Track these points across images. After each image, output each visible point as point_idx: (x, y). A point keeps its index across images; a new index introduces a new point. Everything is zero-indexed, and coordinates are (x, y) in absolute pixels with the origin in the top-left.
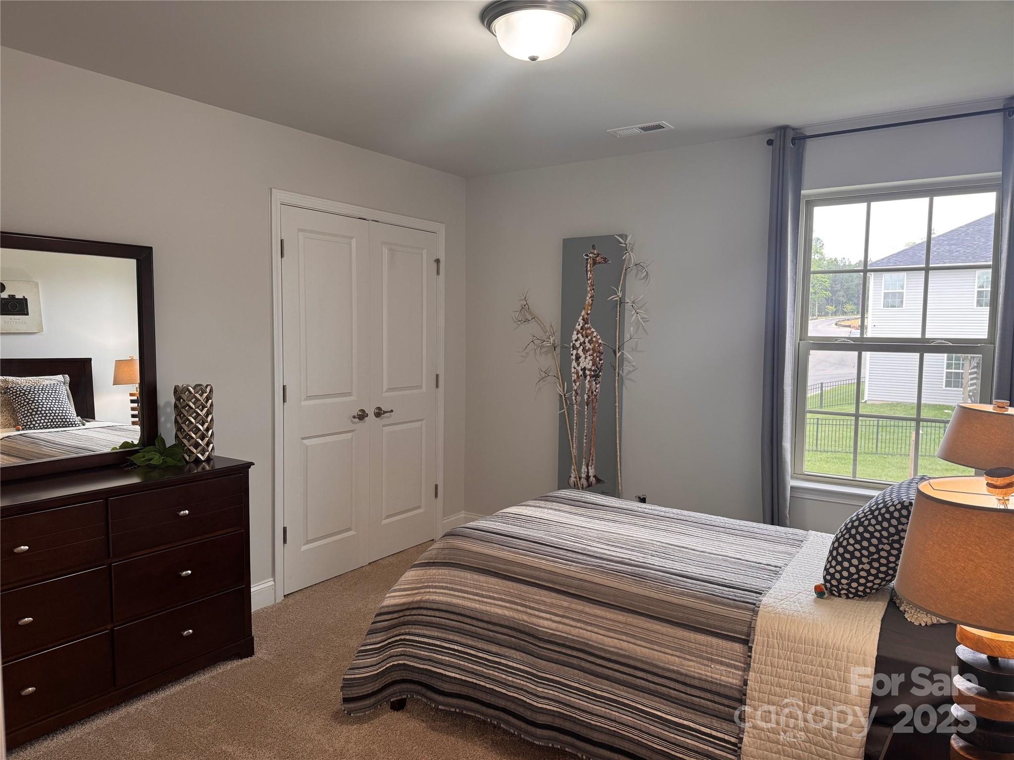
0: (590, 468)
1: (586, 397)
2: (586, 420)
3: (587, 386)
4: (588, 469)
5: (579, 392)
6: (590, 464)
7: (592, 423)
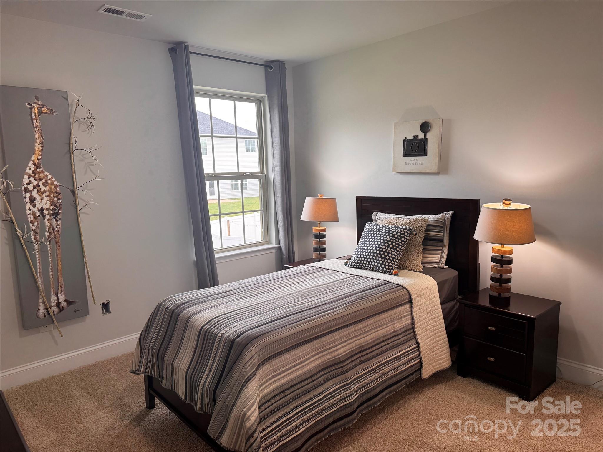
0: (59, 295)
1: (47, 234)
2: (50, 255)
3: (47, 224)
4: (58, 297)
5: (38, 231)
6: (59, 292)
7: (57, 256)
